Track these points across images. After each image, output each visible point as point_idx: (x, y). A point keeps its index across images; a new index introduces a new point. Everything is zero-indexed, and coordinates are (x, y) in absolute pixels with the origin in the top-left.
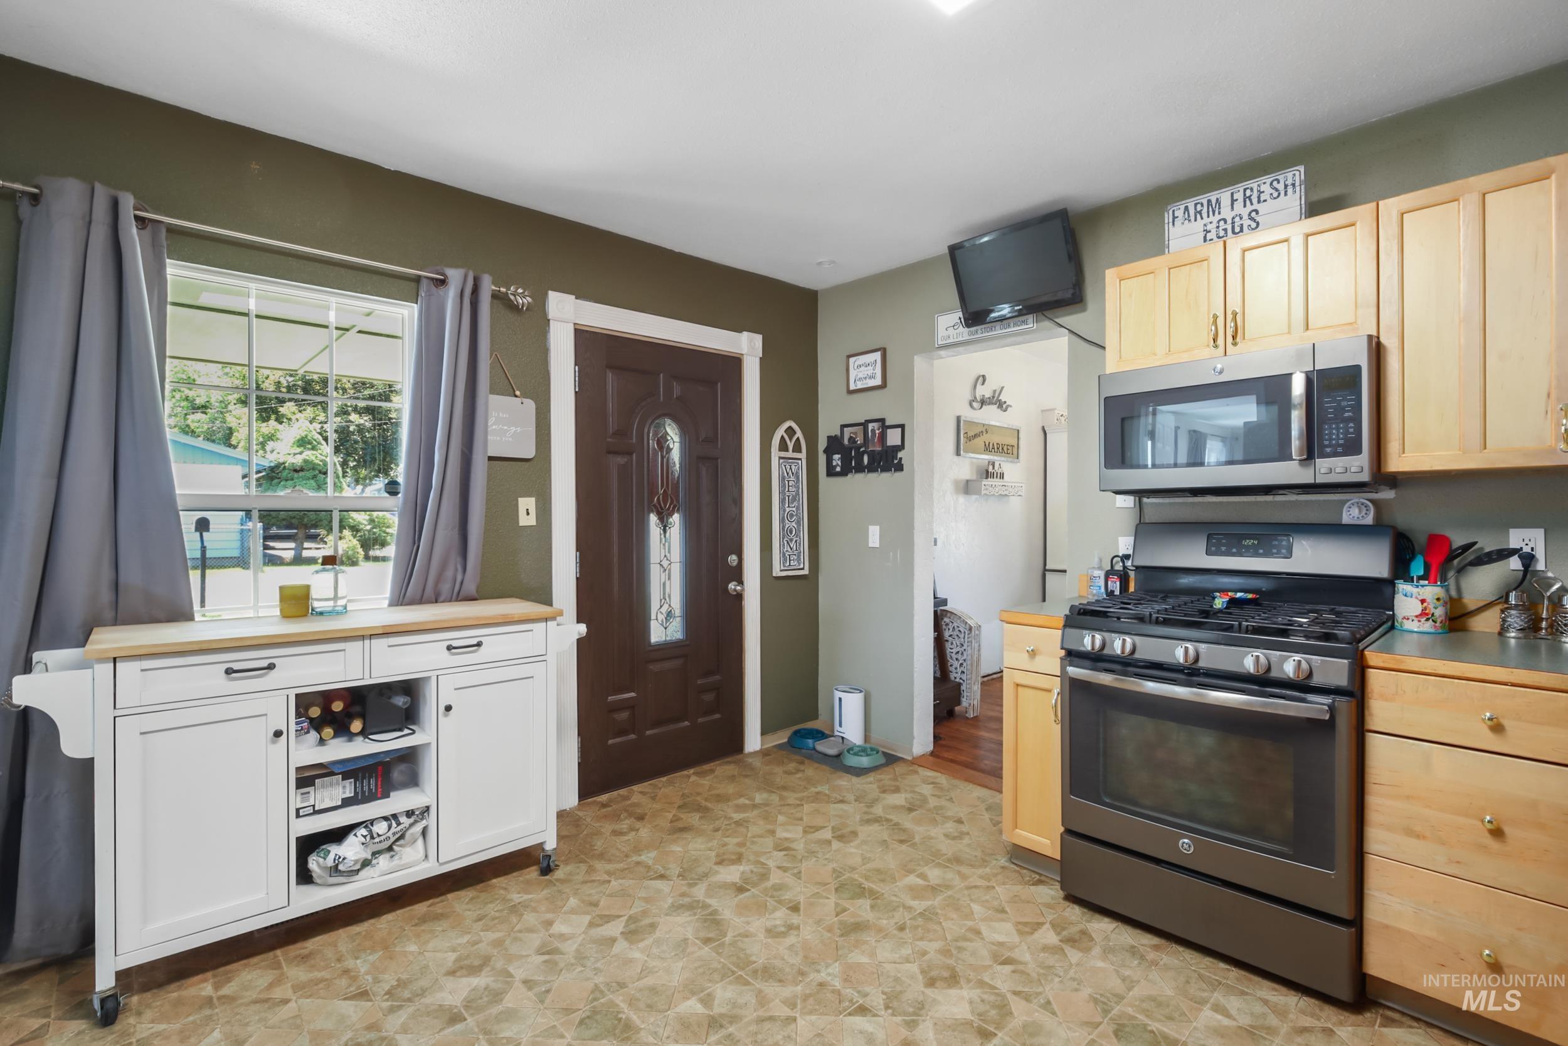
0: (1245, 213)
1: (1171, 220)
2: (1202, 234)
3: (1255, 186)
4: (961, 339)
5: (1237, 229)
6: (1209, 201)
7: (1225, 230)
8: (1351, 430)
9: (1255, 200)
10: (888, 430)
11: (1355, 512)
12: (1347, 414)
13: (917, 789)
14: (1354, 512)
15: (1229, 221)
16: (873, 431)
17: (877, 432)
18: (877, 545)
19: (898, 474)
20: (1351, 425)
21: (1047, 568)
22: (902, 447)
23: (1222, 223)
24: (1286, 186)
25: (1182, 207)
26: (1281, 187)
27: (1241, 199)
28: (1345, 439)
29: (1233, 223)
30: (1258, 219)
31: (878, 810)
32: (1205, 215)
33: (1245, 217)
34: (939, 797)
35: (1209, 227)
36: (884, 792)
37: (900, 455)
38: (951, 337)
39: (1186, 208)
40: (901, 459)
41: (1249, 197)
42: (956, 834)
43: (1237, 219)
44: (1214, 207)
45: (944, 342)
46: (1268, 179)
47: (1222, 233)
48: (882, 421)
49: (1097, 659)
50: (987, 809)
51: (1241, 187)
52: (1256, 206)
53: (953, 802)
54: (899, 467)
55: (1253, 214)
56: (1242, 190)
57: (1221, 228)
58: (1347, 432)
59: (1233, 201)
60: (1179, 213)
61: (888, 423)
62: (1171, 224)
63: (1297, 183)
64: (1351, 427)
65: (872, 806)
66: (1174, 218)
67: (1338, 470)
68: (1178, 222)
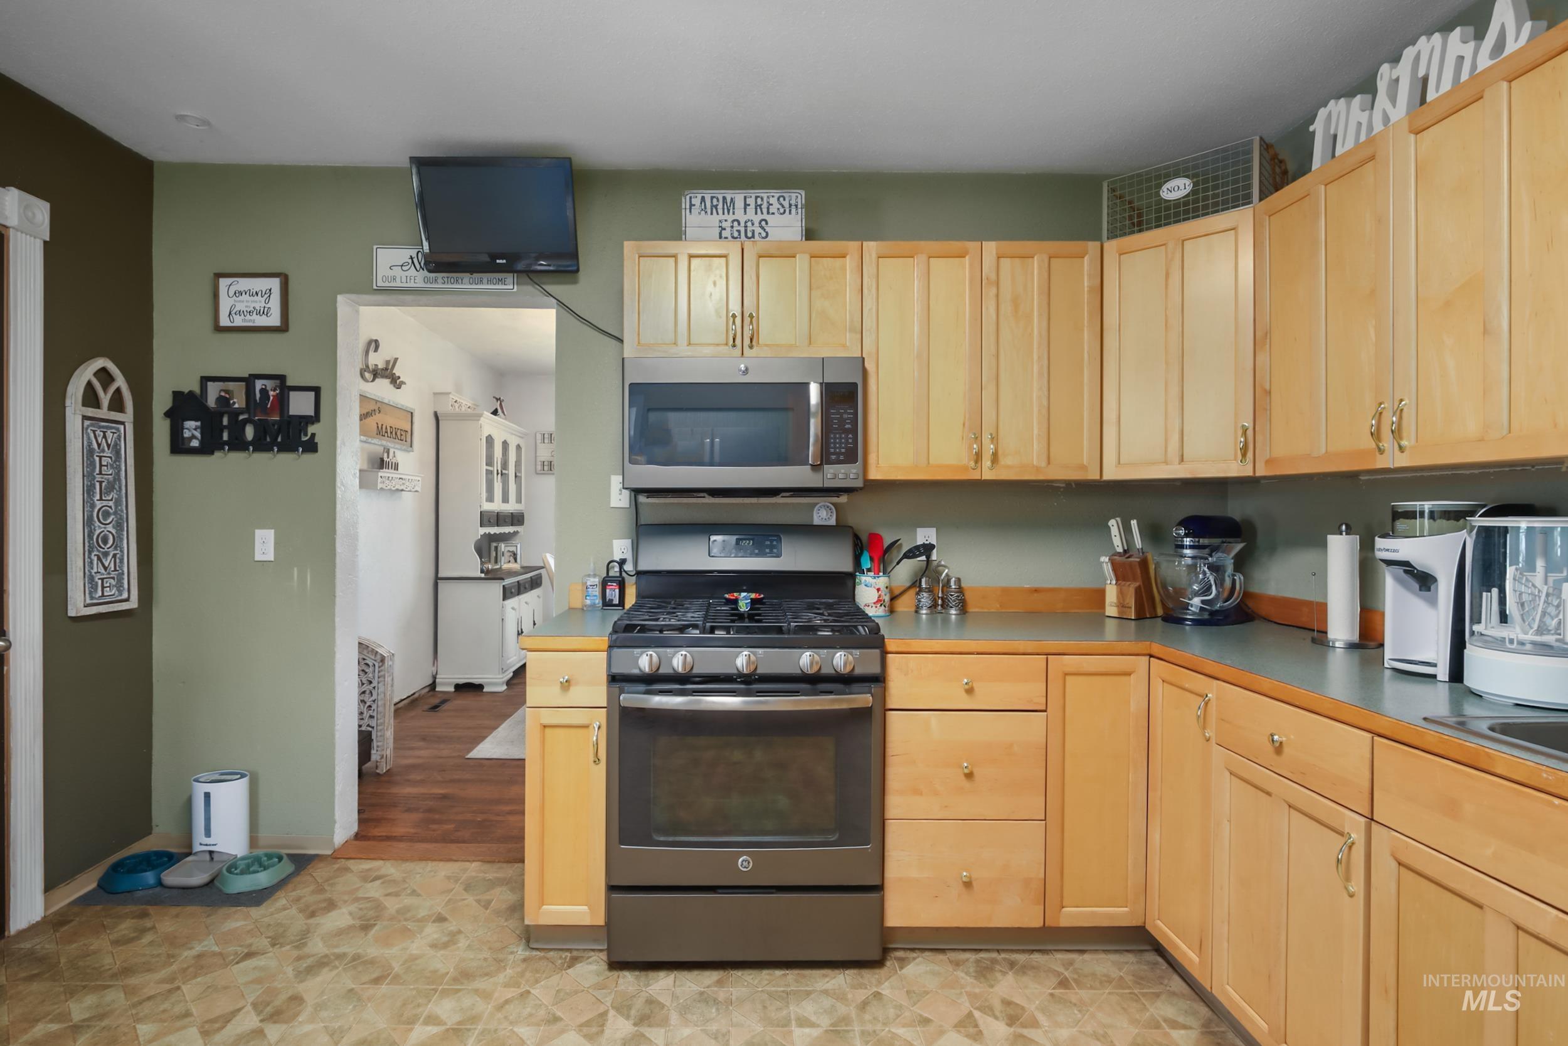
0: (757, 219)
1: (688, 207)
2: (718, 230)
3: (765, 196)
4: (412, 284)
5: (749, 234)
6: (724, 198)
7: (739, 231)
8: (850, 441)
9: (765, 211)
10: (292, 393)
11: (824, 513)
12: (847, 426)
13: (360, 894)
14: (823, 515)
15: (742, 224)
16: (264, 391)
17: (271, 393)
18: (270, 556)
19: (308, 457)
20: (850, 436)
21: (440, 575)
22: (316, 418)
23: (736, 224)
24: (790, 205)
25: (699, 196)
26: (786, 204)
27: (753, 206)
28: (845, 448)
29: (746, 227)
30: (767, 229)
31: (317, 947)
32: (720, 211)
33: (757, 224)
34: (397, 894)
35: (724, 225)
36: (313, 915)
37: (311, 429)
38: (398, 280)
39: (703, 199)
40: (313, 435)
41: (760, 206)
42: (445, 939)
43: (749, 224)
44: (729, 206)
45: (387, 284)
46: (776, 193)
47: (736, 234)
48: (282, 378)
49: (652, 681)
50: (465, 890)
51: (753, 193)
52: (765, 216)
53: (419, 895)
54: (311, 447)
55: (763, 223)
56: (753, 196)
57: (735, 229)
58: (847, 443)
59: (746, 205)
60: (697, 201)
61: (289, 383)
62: (688, 211)
63: (799, 206)
64: (850, 438)
65: (305, 944)
66: (691, 205)
67: (841, 476)
68: (695, 210)
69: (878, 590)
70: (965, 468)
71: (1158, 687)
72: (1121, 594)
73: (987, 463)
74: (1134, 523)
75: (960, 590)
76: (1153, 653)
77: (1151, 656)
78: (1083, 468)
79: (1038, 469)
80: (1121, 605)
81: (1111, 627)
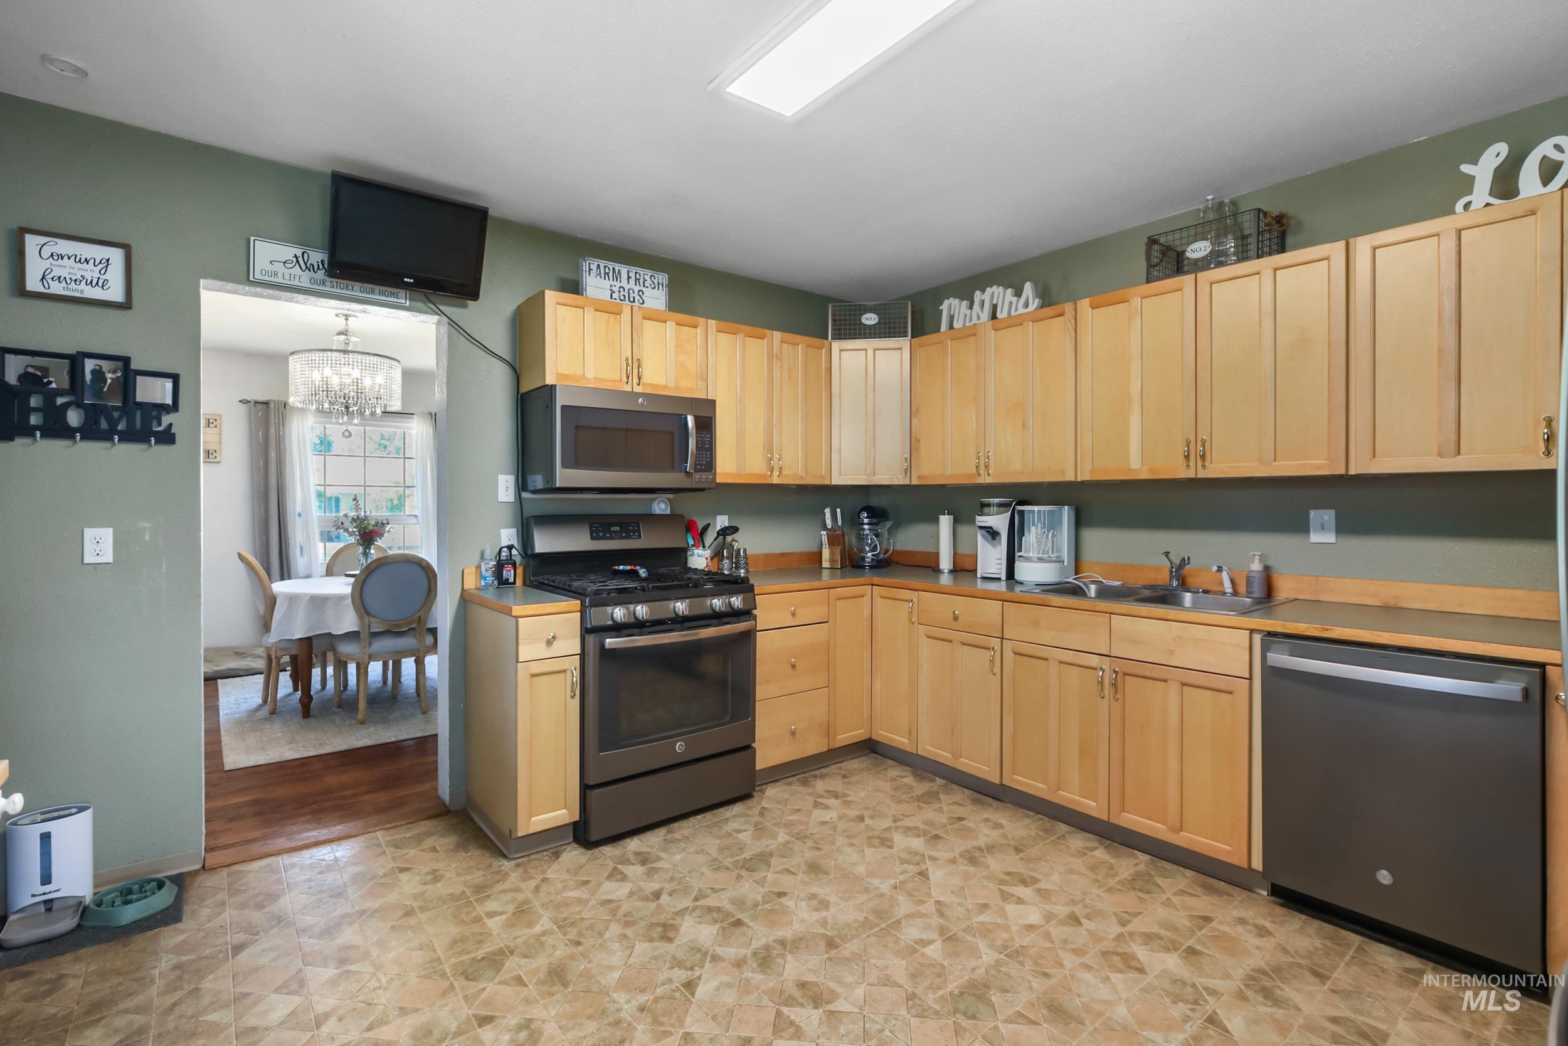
0: (636, 289)
1: (587, 270)
2: (610, 292)
3: (642, 273)
4: (296, 283)
5: (632, 300)
6: (614, 269)
7: (624, 296)
8: (709, 456)
9: (642, 284)
10: (139, 379)
11: (663, 506)
12: (706, 446)
14: (661, 507)
15: (626, 291)
16: (98, 374)
17: (109, 376)
18: (108, 557)
19: (163, 449)
20: (709, 453)
22: (175, 407)
23: (622, 290)
24: (659, 283)
25: (596, 264)
26: (656, 282)
27: (633, 278)
28: (706, 461)
29: (629, 293)
30: (644, 298)
32: (611, 278)
33: (636, 293)
35: (614, 289)
37: (166, 420)
38: (280, 275)
39: (598, 266)
40: (170, 425)
41: (639, 279)
43: (631, 292)
44: (617, 276)
45: (266, 278)
46: (649, 273)
47: (622, 298)
48: (126, 361)
51: (634, 269)
52: (642, 288)
54: (167, 438)
55: (641, 293)
56: (634, 271)
57: (622, 293)
58: (707, 457)
59: (629, 277)
60: (594, 267)
61: (134, 366)
62: (588, 273)
63: (664, 285)
66: (590, 269)
67: (703, 480)
68: (594, 273)
69: (707, 559)
70: (765, 476)
71: (879, 602)
72: (832, 554)
73: (776, 473)
74: (838, 510)
75: (746, 557)
76: (875, 583)
77: (873, 585)
78: (823, 477)
79: (802, 478)
80: (832, 561)
81: (826, 574)
